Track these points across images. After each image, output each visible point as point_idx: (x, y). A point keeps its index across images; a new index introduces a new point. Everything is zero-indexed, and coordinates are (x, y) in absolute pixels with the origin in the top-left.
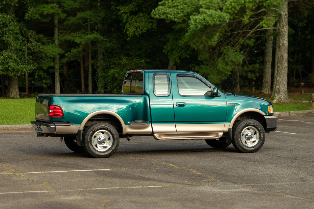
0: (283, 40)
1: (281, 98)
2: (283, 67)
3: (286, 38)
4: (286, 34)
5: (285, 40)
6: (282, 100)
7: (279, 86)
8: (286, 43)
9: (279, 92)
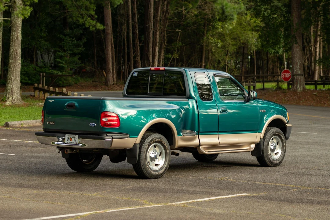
0: (17, 33)
1: (14, 100)
2: (17, 63)
3: (20, 31)
4: (20, 26)
5: (19, 33)
6: (15, 102)
7: (12, 86)
8: (20, 36)
9: (12, 93)
